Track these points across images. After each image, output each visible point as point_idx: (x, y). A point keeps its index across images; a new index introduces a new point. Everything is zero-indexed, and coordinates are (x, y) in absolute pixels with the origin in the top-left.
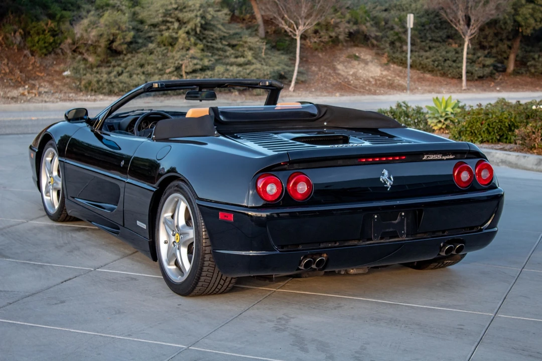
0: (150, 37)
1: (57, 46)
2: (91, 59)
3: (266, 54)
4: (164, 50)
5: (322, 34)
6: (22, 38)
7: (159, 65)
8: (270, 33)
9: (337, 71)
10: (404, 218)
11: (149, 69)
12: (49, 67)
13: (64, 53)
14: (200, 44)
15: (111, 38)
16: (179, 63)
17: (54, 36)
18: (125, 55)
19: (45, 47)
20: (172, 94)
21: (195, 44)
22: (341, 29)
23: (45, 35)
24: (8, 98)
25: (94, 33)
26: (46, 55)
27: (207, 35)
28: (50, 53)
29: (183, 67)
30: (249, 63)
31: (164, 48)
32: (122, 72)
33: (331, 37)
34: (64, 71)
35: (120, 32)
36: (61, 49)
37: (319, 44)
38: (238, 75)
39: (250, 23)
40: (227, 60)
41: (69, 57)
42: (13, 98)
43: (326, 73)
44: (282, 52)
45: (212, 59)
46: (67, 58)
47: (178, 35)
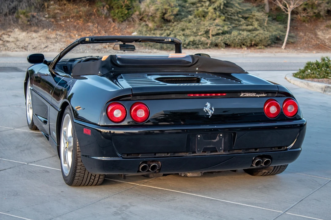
0: (190, 11)
1: (130, 16)
2: (151, 25)
3: (267, 23)
4: (198, 20)
5: (309, 10)
6: (108, 11)
7: (194, 30)
8: (273, 10)
9: (317, 36)
11: (187, 32)
12: (123, 29)
13: (134, 21)
14: (223, 16)
15: (164, 11)
16: (207, 29)
17: (128, 9)
18: (173, 23)
19: (122, 17)
20: (201, 48)
21: (220, 17)
22: (322, 8)
23: (122, 9)
24: (95, 49)
25: (153, 8)
26: (122, 22)
27: (228, 10)
28: (125, 20)
29: (210, 31)
30: (256, 29)
31: (198, 18)
32: (170, 34)
33: (315, 13)
34: (133, 33)
35: (170, 7)
36: (132, 18)
37: (306, 18)
38: (247, 38)
39: (260, 3)
40: (240, 28)
41: (137, 23)
42: (98, 50)
43: (309, 37)
44: (280, 22)
45: (230, 26)
46: (135, 24)
47: (209, 10)
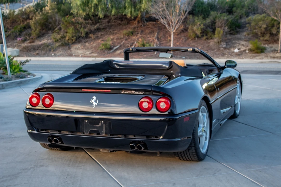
10: (103, 124)
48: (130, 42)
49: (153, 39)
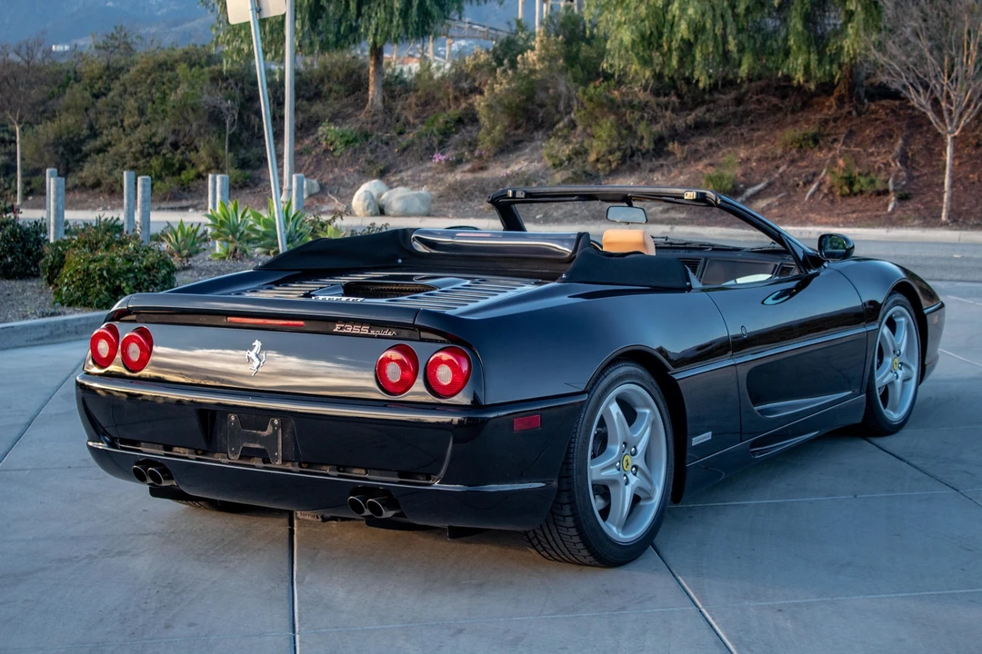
10: (278, 429)
48: (807, 169)
49: (885, 161)
